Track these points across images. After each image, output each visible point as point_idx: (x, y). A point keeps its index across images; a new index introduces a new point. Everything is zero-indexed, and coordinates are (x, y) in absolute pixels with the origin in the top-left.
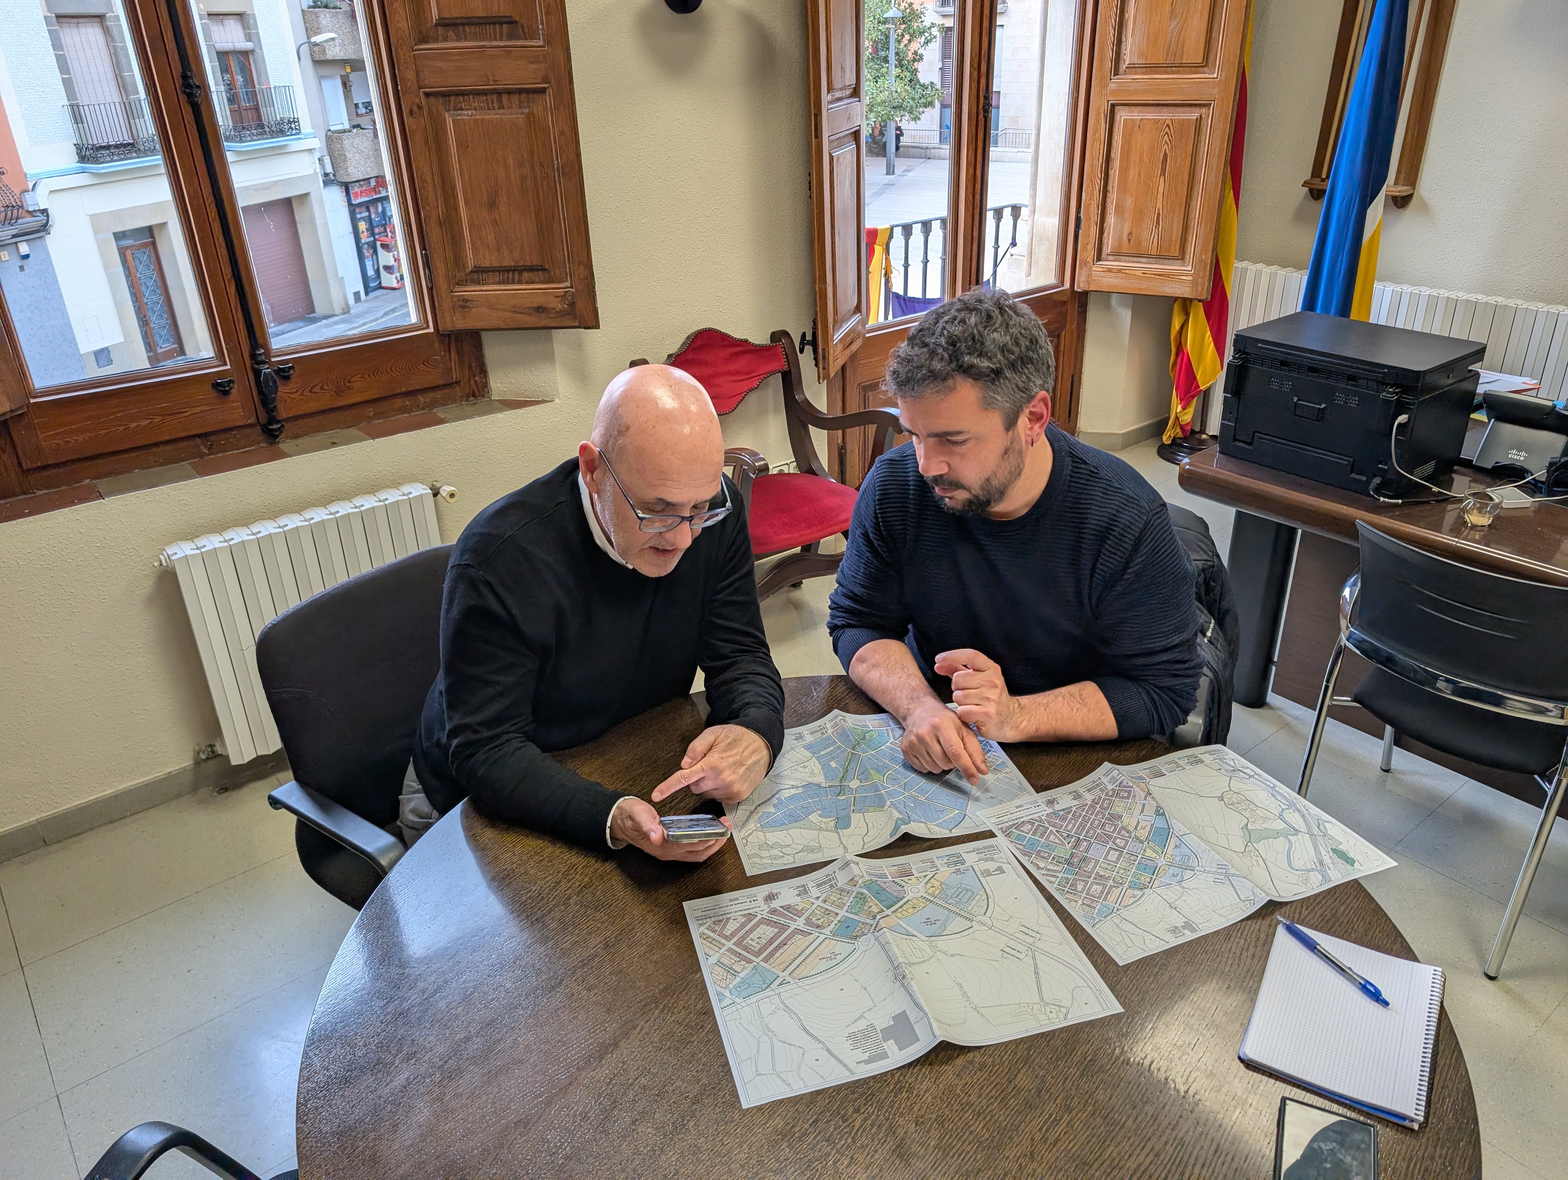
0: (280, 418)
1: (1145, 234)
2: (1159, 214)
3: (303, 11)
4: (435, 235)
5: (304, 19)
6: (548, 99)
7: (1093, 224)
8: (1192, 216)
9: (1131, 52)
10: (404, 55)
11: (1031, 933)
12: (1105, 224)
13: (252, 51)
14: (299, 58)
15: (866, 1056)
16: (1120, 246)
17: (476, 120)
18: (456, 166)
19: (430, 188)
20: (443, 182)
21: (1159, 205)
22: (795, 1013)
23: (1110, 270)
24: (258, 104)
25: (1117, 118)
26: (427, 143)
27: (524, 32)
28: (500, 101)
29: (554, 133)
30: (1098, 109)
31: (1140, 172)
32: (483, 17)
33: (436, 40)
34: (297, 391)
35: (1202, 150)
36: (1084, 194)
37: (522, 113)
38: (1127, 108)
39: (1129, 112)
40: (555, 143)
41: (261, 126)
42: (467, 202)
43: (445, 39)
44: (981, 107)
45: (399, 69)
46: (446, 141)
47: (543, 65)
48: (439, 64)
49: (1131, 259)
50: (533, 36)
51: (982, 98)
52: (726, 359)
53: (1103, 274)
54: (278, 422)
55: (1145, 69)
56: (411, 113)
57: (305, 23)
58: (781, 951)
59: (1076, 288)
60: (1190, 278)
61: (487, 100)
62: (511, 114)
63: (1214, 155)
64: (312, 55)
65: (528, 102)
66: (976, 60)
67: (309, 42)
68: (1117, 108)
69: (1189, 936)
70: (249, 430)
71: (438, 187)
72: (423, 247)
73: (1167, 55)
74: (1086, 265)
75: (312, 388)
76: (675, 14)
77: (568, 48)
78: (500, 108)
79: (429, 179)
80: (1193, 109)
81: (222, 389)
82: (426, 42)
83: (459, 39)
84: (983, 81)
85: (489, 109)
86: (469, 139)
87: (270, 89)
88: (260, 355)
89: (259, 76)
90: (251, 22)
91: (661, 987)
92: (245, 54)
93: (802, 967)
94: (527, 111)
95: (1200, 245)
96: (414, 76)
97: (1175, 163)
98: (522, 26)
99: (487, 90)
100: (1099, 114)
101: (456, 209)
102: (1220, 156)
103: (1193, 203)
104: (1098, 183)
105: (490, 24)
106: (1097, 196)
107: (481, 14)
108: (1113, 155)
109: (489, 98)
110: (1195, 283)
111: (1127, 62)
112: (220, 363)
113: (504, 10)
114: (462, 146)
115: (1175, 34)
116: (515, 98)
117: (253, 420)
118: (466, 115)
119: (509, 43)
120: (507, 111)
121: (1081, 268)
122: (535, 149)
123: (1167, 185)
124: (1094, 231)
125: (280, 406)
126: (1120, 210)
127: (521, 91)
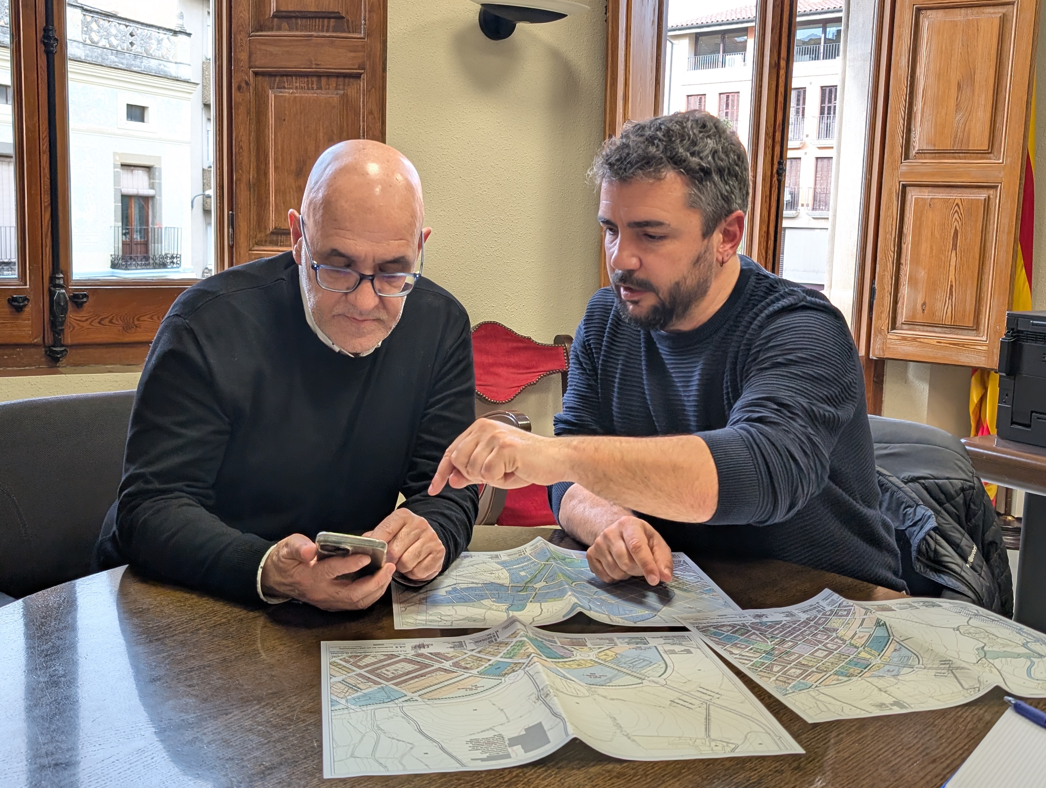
0: (65, 343)
1: (939, 305)
2: (952, 286)
3: (203, 170)
4: (243, 196)
5: (203, 176)
6: (363, 83)
7: (887, 294)
8: (984, 289)
9: (919, 140)
10: (241, 40)
11: (709, 693)
12: (899, 295)
13: (153, 197)
14: (192, 207)
15: (485, 756)
16: (914, 316)
17: (295, 97)
18: (272, 136)
19: (245, 154)
20: (258, 150)
21: (952, 277)
22: (413, 720)
23: (904, 339)
24: (147, 241)
25: (909, 197)
26: (249, 113)
27: (348, 27)
28: (319, 82)
29: (364, 112)
30: (890, 189)
31: (931, 247)
32: (315, 12)
33: (272, 29)
34: (87, 320)
35: (991, 227)
36: (878, 266)
37: (337, 94)
38: (917, 189)
39: (920, 192)
40: (364, 121)
41: (147, 258)
42: (276, 168)
43: (279, 29)
44: (775, 171)
45: (235, 50)
46: (266, 115)
47: (362, 53)
48: (271, 49)
49: (926, 328)
50: (356, 29)
51: (776, 162)
52: (508, 352)
53: (898, 342)
54: (62, 346)
55: (934, 155)
56: (239, 88)
57: (203, 179)
58: (417, 680)
59: (871, 356)
60: (985, 348)
61: (308, 81)
62: (327, 94)
63: (1004, 232)
64: (204, 205)
65: (344, 85)
66: (771, 130)
67: (204, 195)
68: (908, 189)
69: (896, 710)
70: (33, 350)
71: (253, 154)
72: (231, 208)
73: (954, 142)
74: (880, 333)
75: (102, 319)
76: (489, 39)
77: (385, 42)
78: (318, 89)
79: (245, 146)
80: (981, 190)
81: (16, 304)
82: (262, 31)
83: (291, 29)
84: (777, 149)
85: (308, 89)
86: (287, 112)
87: (161, 228)
88: (59, 278)
89: (154, 217)
90: (157, 174)
91: (270, 691)
92: (146, 199)
93: (436, 692)
94: (342, 92)
95: (994, 317)
96: (247, 58)
97: (966, 239)
98: (348, 21)
99: (310, 72)
100: (890, 194)
101: (266, 174)
102: (1009, 233)
103: (985, 277)
104: (892, 256)
105: (319, 18)
106: (890, 267)
107: (313, 9)
108: (905, 230)
109: (310, 79)
110: (989, 353)
111: (917, 149)
112: (21, 283)
113: (333, 8)
114: (280, 119)
115: (960, 125)
116: (333, 81)
117: (38, 340)
118: (287, 93)
119: (334, 34)
120: (323, 91)
121: (876, 336)
122: (345, 126)
123: (959, 259)
124: (888, 300)
125: (67, 331)
126: (913, 281)
127: (338, 75)
